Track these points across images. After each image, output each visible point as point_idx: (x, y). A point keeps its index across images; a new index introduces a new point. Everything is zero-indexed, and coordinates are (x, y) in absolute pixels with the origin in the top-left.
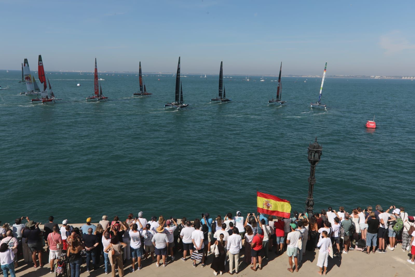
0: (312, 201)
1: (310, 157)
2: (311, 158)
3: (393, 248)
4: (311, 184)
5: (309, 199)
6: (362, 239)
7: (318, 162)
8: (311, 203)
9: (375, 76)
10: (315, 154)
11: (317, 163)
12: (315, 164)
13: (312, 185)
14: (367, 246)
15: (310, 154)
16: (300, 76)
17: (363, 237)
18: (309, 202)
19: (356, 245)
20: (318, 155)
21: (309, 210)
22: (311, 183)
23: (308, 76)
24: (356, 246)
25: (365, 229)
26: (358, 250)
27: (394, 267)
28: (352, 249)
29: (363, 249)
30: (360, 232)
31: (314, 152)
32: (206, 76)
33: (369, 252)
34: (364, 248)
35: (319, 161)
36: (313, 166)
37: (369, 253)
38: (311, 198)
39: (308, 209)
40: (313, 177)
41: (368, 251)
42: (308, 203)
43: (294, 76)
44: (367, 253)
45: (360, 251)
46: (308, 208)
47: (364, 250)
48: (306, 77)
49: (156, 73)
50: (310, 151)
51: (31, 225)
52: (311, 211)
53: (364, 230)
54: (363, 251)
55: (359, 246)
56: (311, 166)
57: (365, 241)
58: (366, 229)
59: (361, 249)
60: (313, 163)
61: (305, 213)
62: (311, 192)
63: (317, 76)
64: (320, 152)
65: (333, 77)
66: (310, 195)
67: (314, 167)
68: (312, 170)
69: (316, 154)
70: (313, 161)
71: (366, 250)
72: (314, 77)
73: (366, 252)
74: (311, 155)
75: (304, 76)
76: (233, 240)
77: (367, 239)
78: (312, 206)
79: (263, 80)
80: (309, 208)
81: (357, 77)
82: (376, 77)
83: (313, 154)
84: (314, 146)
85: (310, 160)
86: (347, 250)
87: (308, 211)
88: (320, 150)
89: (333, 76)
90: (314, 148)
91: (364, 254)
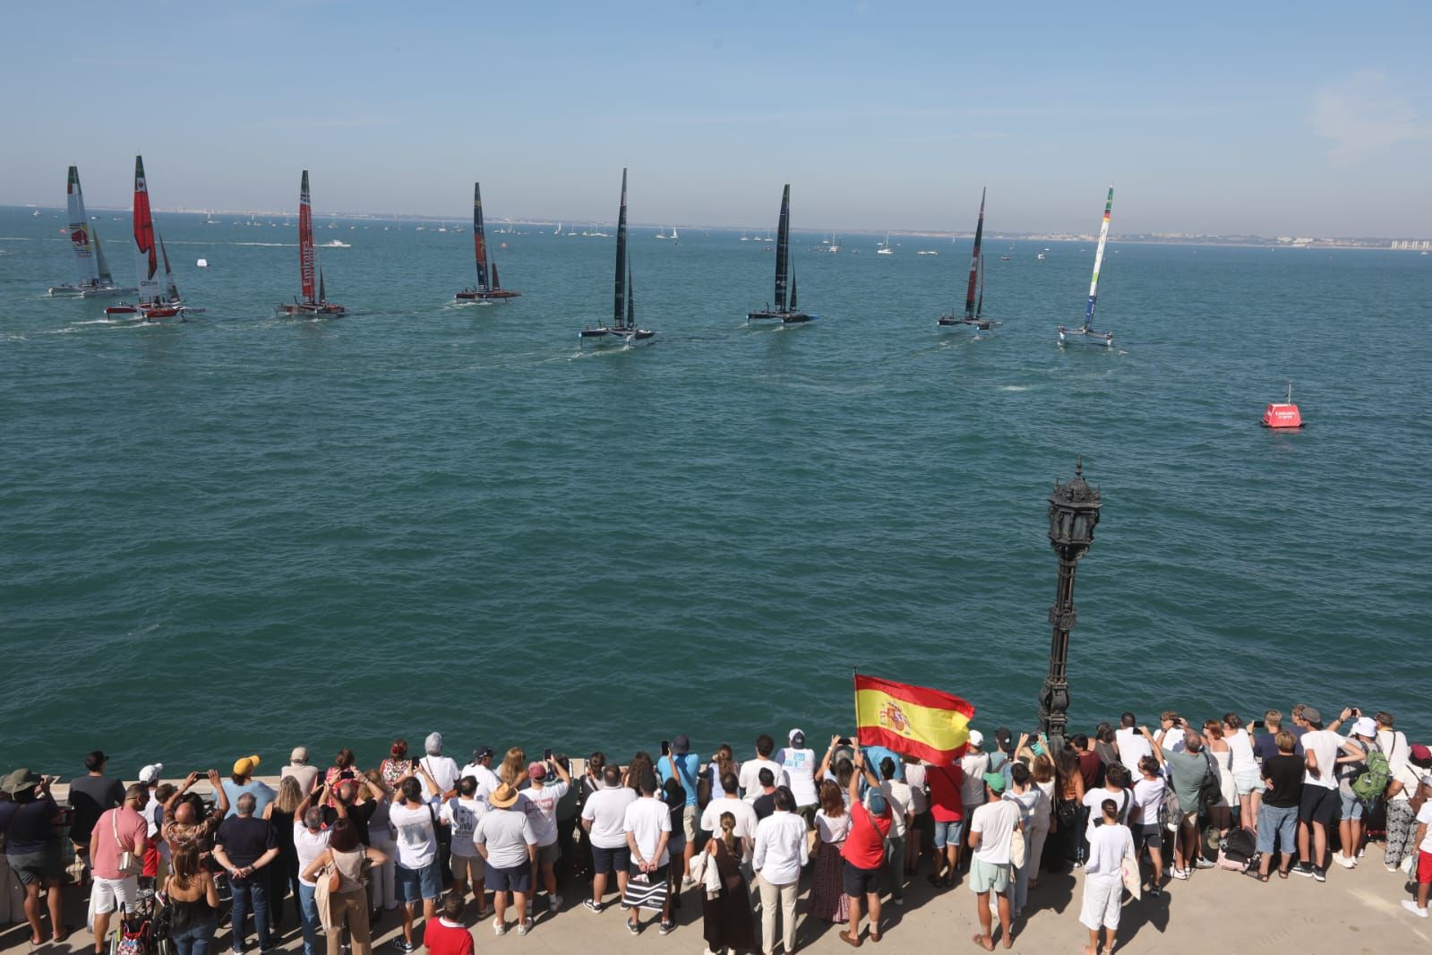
0: (1063, 690)
1: (1057, 531)
2: (1061, 535)
3: (1353, 858)
4: (1058, 630)
5: (1052, 683)
6: (1241, 826)
7: (1087, 549)
8: (1059, 698)
9: (1295, 239)
10: (1074, 519)
11: (1081, 553)
12: (1074, 557)
13: (1063, 634)
14: (1260, 854)
15: (1058, 520)
16: (1023, 235)
17: (1246, 822)
18: (1050, 694)
19: (1220, 852)
20: (1085, 524)
21: (1051, 723)
22: (1058, 624)
23: (1053, 236)
24: (1222, 854)
25: (1252, 790)
26: (1227, 869)
27: (1355, 929)
28: (1207, 863)
29: (1247, 866)
30: (1237, 804)
31: (1073, 512)
32: (675, 234)
33: (1268, 876)
34: (1249, 860)
35: (1087, 545)
36: (1067, 564)
37: (1265, 879)
38: (1059, 679)
39: (1048, 721)
40: (1066, 605)
41: (1264, 869)
42: (1049, 697)
43: (1000, 237)
44: (1260, 878)
45: (1235, 870)
46: (1050, 718)
47: (1249, 869)
48: (1044, 238)
49: (495, 222)
50: (1055, 508)
51: (19, 785)
52: (1059, 726)
53: (1250, 796)
54: (1243, 873)
55: (1231, 854)
56: (1061, 565)
57: (1251, 835)
58: (1256, 791)
59: (1239, 865)
60: (1069, 552)
61: (1040, 735)
62: (1061, 660)
63: (1083, 236)
64: (1093, 512)
65: (1143, 240)
66: (1057, 670)
67: (1070, 568)
68: (1063, 578)
69: (1079, 520)
70: (1069, 546)
71: (1255, 867)
72: (1075, 239)
73: (1256, 874)
74: (1061, 523)
76: (776, 836)
77: (1261, 827)
78: (1063, 709)
79: (886, 251)
80: (1052, 715)
81: (1230, 242)
82: (1298, 240)
83: (1067, 520)
84: (1072, 493)
85: (1057, 541)
87: (1048, 728)
88: (1091, 505)
89: (1142, 237)
90: (1071, 499)
91: (1249, 881)
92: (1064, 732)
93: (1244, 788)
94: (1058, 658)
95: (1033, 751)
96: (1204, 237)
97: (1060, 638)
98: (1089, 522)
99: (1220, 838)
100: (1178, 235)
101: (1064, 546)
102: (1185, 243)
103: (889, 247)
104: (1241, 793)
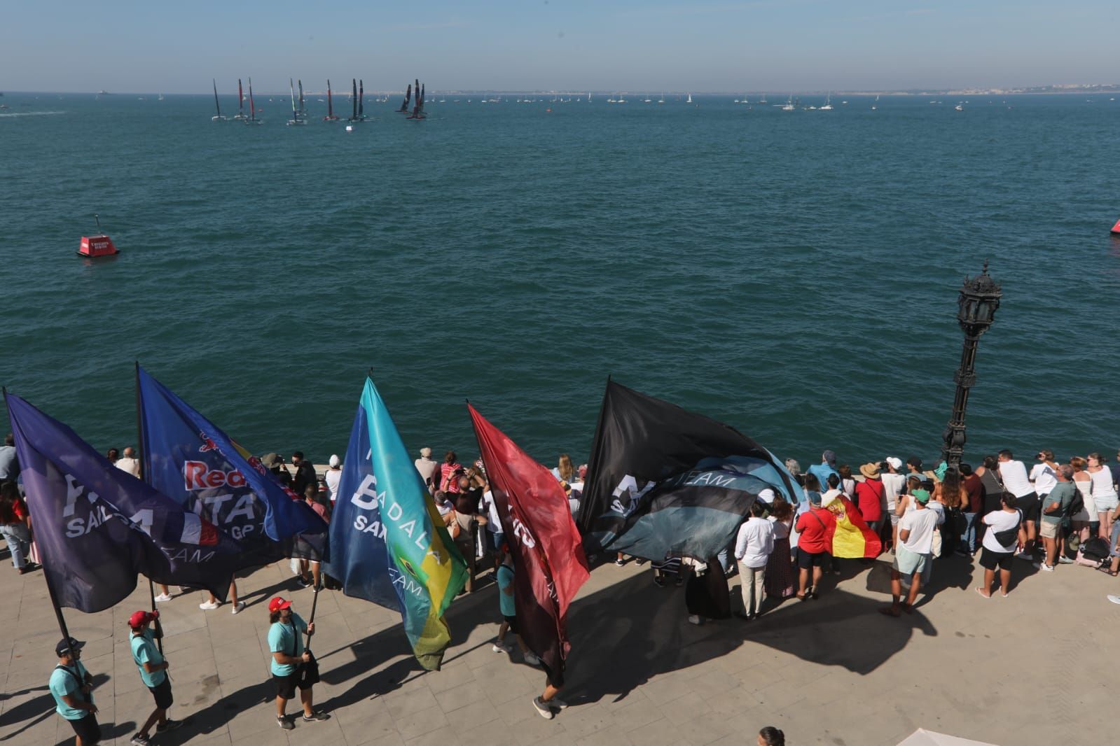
0: (961, 431)
1: (965, 314)
2: (968, 317)
4: (961, 387)
5: (954, 425)
6: (1098, 535)
7: (987, 328)
8: (959, 437)
10: (979, 305)
11: (983, 331)
12: (978, 333)
13: (964, 390)
14: (1112, 556)
15: (966, 305)
16: (943, 91)
17: (1103, 533)
18: (952, 433)
19: (1079, 553)
20: (988, 309)
21: (951, 455)
22: (961, 383)
23: (968, 91)
24: (1080, 555)
25: (1108, 509)
26: (1084, 565)
28: (1068, 560)
29: (1100, 564)
30: (1097, 520)
31: (978, 300)
32: (690, 99)
34: (1102, 560)
35: (988, 325)
36: (971, 339)
37: (1114, 574)
38: (959, 423)
39: (948, 453)
40: (968, 369)
41: (1114, 567)
42: (951, 436)
43: (924, 94)
44: (1110, 573)
45: (1090, 566)
46: (950, 451)
47: (1102, 566)
48: (960, 93)
50: (964, 297)
52: (957, 457)
53: (1106, 514)
54: (1097, 569)
55: (1087, 555)
56: (966, 340)
58: (1111, 511)
59: (1094, 563)
60: (972, 330)
61: (942, 462)
62: (961, 409)
63: (993, 90)
64: (994, 300)
65: (1043, 91)
66: (958, 416)
67: (973, 342)
68: (968, 349)
69: (982, 306)
70: (973, 325)
71: (1107, 565)
72: (987, 93)
73: (1107, 570)
74: (968, 308)
75: (954, 90)
78: (960, 445)
79: (828, 107)
80: (952, 449)
83: (973, 309)
84: (979, 286)
85: (964, 321)
86: (1053, 562)
87: (948, 458)
88: (994, 295)
89: (1044, 89)
90: (977, 290)
91: (1102, 575)
92: (960, 461)
93: (1102, 506)
94: (959, 408)
95: (935, 474)
96: (1100, 86)
97: (961, 393)
98: (990, 307)
99: (1080, 543)
100: (1076, 86)
101: (969, 325)
102: (1082, 92)
103: (830, 104)
104: (1099, 511)
